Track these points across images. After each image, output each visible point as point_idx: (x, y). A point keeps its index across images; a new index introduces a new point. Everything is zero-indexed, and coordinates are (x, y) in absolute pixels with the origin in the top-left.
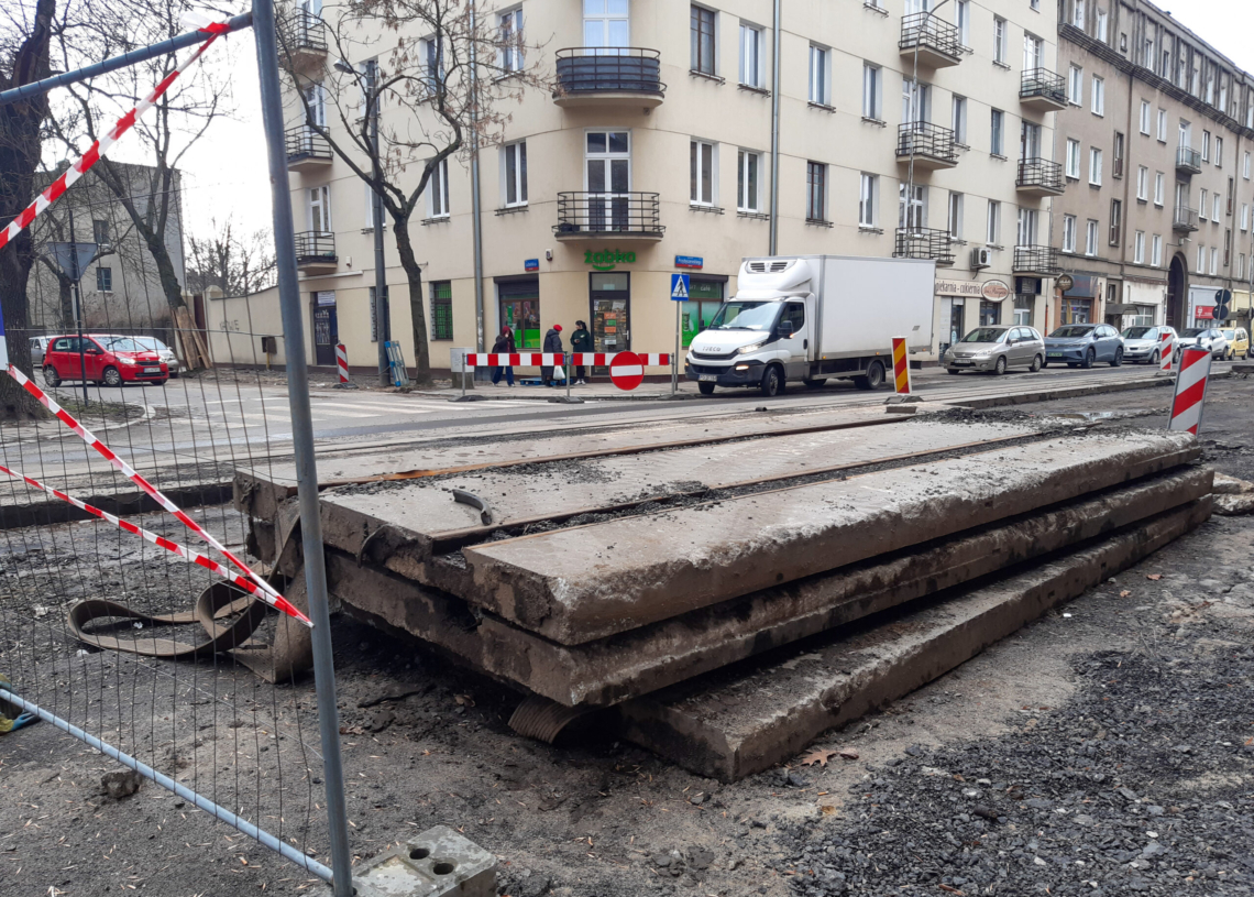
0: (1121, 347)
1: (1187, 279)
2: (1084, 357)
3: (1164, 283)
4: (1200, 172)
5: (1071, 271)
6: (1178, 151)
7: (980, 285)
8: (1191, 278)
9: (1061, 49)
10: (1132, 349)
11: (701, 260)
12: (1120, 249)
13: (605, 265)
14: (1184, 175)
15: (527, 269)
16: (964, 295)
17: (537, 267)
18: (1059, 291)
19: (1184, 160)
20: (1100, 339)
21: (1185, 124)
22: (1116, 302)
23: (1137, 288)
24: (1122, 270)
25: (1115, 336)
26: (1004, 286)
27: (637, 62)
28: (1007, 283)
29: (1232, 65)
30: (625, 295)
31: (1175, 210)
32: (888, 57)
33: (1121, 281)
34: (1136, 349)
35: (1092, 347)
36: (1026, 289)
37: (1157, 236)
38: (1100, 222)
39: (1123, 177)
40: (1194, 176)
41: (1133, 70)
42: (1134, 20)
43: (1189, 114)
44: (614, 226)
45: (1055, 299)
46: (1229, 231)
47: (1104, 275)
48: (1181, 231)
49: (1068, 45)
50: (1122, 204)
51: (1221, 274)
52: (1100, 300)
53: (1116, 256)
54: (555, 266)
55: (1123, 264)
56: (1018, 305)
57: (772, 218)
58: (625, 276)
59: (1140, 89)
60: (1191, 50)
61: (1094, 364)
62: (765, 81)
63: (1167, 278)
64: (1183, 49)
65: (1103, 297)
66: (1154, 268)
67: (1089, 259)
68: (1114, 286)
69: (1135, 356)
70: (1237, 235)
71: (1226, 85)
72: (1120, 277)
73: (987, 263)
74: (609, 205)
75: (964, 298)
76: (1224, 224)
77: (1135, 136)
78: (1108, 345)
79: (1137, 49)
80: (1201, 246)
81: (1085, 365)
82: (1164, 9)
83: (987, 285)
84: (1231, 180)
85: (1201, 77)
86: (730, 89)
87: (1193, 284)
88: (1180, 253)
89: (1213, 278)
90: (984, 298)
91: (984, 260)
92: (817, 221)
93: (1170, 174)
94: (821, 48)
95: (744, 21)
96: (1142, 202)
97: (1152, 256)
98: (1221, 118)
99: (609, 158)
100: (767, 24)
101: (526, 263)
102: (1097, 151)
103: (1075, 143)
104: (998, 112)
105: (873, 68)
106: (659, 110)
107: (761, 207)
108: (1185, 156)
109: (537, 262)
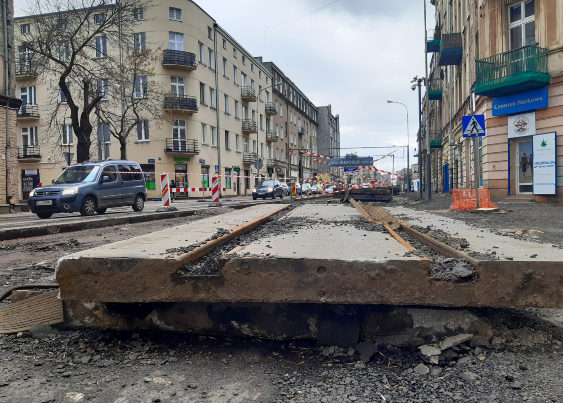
4: (304, 135)
5: (279, 166)
6: (298, 128)
8: (304, 169)
9: (273, 95)
11: (204, 160)
12: (288, 159)
13: (180, 162)
14: (300, 135)
15: (149, 162)
17: (154, 162)
18: (277, 172)
22: (288, 176)
23: (292, 172)
24: (289, 166)
27: (192, 100)
28: (266, 170)
29: (308, 100)
30: (185, 171)
31: (299, 147)
32: (239, 99)
33: (289, 169)
36: (270, 171)
37: (296, 155)
38: (283, 150)
39: (288, 136)
41: (288, 102)
42: (287, 86)
43: (300, 115)
44: (181, 149)
45: (276, 175)
47: (285, 167)
48: (301, 154)
49: (274, 94)
50: (288, 145)
51: (310, 167)
52: (285, 175)
53: (287, 161)
54: (162, 161)
55: (289, 164)
57: (218, 148)
58: (185, 165)
59: (290, 107)
60: (300, 95)
62: (214, 105)
63: (298, 169)
64: (298, 95)
66: (295, 165)
67: (282, 162)
68: (288, 171)
71: (307, 107)
74: (180, 143)
77: (289, 123)
79: (288, 95)
80: (305, 158)
82: (293, 82)
83: (262, 170)
84: (310, 137)
85: (302, 104)
86: (208, 108)
87: (305, 171)
88: (301, 160)
89: (308, 169)
90: (261, 174)
92: (227, 149)
93: (297, 135)
94: (226, 96)
95: (210, 88)
96: (292, 144)
97: (295, 161)
98: (307, 117)
99: (179, 128)
100: (215, 88)
101: (149, 160)
102: (282, 127)
103: (277, 125)
104: (261, 116)
105: (236, 102)
106: (194, 114)
107: (215, 145)
108: (300, 129)
109: (154, 160)
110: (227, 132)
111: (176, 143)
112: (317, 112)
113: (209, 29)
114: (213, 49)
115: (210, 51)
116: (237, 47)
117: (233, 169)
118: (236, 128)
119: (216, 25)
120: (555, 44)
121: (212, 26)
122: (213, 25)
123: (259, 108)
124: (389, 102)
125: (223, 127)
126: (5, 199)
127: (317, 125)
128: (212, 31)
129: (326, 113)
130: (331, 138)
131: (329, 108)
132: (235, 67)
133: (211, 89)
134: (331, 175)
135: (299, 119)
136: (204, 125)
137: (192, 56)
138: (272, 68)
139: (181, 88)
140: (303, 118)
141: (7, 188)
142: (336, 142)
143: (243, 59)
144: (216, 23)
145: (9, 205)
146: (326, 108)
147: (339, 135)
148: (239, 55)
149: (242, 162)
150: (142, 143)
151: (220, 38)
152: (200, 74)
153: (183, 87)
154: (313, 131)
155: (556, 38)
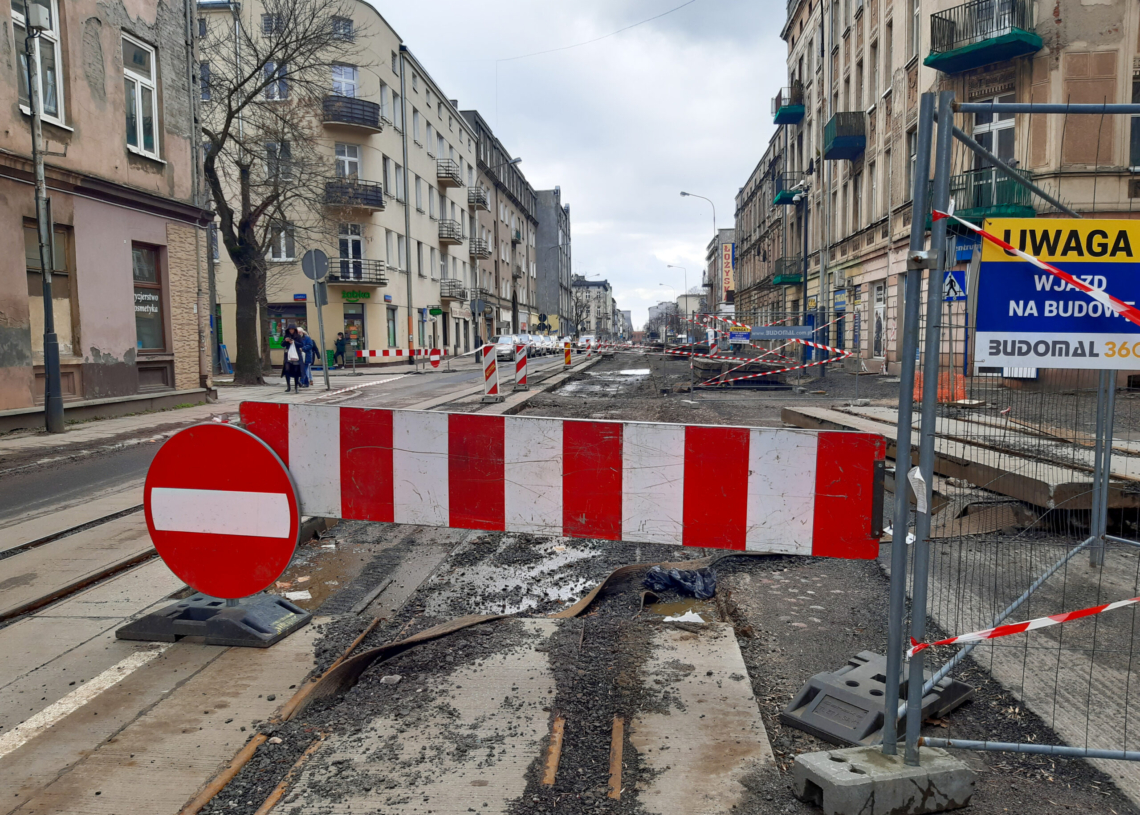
1: (517, 307)
3: (511, 309)
4: (519, 243)
6: (511, 230)
8: (519, 307)
9: (478, 173)
11: (392, 297)
12: (498, 289)
13: (353, 299)
14: (514, 243)
15: (295, 299)
17: (305, 299)
18: (484, 314)
22: (498, 320)
23: (504, 312)
24: (499, 301)
26: (470, 312)
28: (470, 310)
30: (362, 317)
31: (512, 265)
32: (434, 183)
33: (499, 308)
37: (508, 281)
38: (492, 273)
39: (497, 247)
40: (517, 245)
43: (514, 207)
44: (354, 278)
45: (483, 319)
46: (528, 277)
47: (495, 305)
48: (515, 278)
49: (479, 170)
50: (498, 263)
51: (527, 303)
52: (494, 319)
53: (496, 293)
55: (499, 298)
57: (408, 273)
58: (361, 306)
59: (500, 193)
62: (402, 196)
63: (512, 306)
66: (508, 301)
67: (490, 295)
68: (497, 311)
70: (530, 279)
73: (465, 298)
74: (351, 266)
76: (526, 273)
77: (499, 222)
80: (520, 287)
83: (465, 311)
86: (394, 202)
87: (520, 309)
88: (515, 291)
89: (525, 305)
92: (420, 275)
93: (510, 244)
94: (418, 178)
95: (396, 164)
96: (503, 261)
97: (507, 293)
98: (523, 210)
99: (351, 238)
100: (402, 165)
101: (295, 296)
102: (489, 231)
103: (483, 227)
104: (463, 211)
105: (431, 187)
106: (376, 214)
107: (404, 268)
108: (514, 233)
109: (305, 295)
110: (419, 243)
111: (344, 265)
112: (536, 200)
113: (394, 55)
114: (399, 92)
115: (395, 95)
116: (432, 88)
117: (428, 312)
118: (431, 238)
119: (403, 49)
120: (1043, 166)
121: (397, 52)
122: (398, 48)
123: (458, 196)
124: (684, 194)
125: (415, 235)
126: (198, 381)
127: (536, 223)
128: (398, 58)
129: (551, 202)
130: (561, 249)
131: (557, 193)
132: (429, 124)
133: (398, 166)
134: (561, 316)
135: (513, 213)
136: (388, 232)
137: (375, 107)
138: (477, 122)
139: (353, 165)
140: (517, 213)
141: (200, 361)
142: (566, 255)
143: (439, 107)
144: (403, 44)
145: (205, 390)
146: (551, 193)
148: (434, 101)
149: (439, 298)
150: (282, 264)
151: (409, 71)
152: (384, 142)
153: (356, 163)
154: (531, 235)
155: (1045, 157)
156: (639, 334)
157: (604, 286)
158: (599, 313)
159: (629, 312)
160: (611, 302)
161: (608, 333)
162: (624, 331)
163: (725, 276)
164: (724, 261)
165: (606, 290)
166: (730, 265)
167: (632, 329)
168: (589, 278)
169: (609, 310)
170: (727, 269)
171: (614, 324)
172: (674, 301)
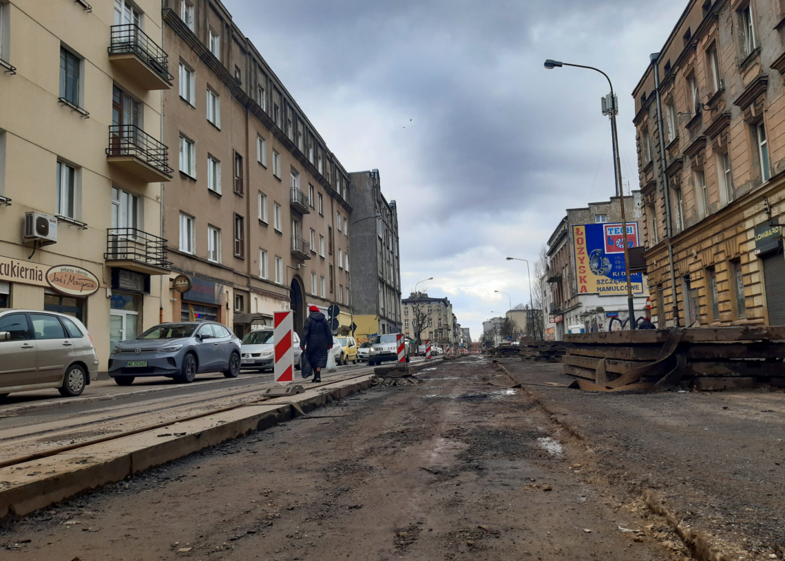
0: (236, 351)
1: (305, 299)
2: (179, 367)
3: (287, 300)
4: (308, 213)
5: (191, 273)
6: (291, 190)
7: (44, 269)
9: (168, 36)
10: (254, 355)
12: (246, 261)
14: (297, 211)
16: (8, 278)
18: (178, 294)
19: (296, 198)
20: (205, 341)
21: (295, 173)
22: (245, 311)
23: (264, 302)
24: (249, 282)
25: (229, 338)
26: (90, 276)
28: (98, 273)
29: (324, 144)
31: (292, 239)
33: (248, 293)
34: (258, 355)
35: (191, 351)
36: (125, 283)
37: (279, 258)
38: (223, 231)
39: (245, 196)
40: (305, 216)
41: (248, 103)
42: (246, 60)
43: (297, 165)
45: (173, 302)
46: (331, 266)
47: (230, 284)
48: (298, 257)
49: (175, 37)
50: (245, 221)
51: (328, 298)
52: (228, 309)
55: (249, 277)
56: (117, 302)
59: (255, 124)
61: (197, 376)
63: (289, 295)
65: (231, 306)
66: (277, 285)
67: (212, 265)
68: (241, 297)
69: (258, 363)
70: (337, 270)
71: (321, 157)
72: (247, 289)
73: (49, 237)
75: (11, 284)
76: (328, 261)
77: (253, 163)
78: (215, 350)
79: (251, 86)
80: (314, 273)
81: (179, 378)
83: (58, 270)
84: (330, 228)
85: (304, 140)
88: (297, 276)
90: (52, 289)
91: (44, 231)
93: (287, 208)
102: (214, 159)
112: (348, 183)
127: (348, 208)
129: (369, 186)
130: (381, 240)
131: (374, 176)
134: (383, 318)
135: (294, 171)
140: (306, 175)
142: (392, 253)
146: (368, 175)
147: (398, 241)
154: (339, 218)
156: (476, 344)
157: (445, 302)
158: (440, 324)
159: (468, 329)
160: (452, 318)
161: (450, 343)
162: (464, 342)
163: (579, 264)
164: (577, 246)
165: (447, 306)
166: (585, 250)
167: (470, 341)
168: (430, 296)
169: (450, 323)
170: (581, 256)
171: (455, 335)
172: (504, 316)
